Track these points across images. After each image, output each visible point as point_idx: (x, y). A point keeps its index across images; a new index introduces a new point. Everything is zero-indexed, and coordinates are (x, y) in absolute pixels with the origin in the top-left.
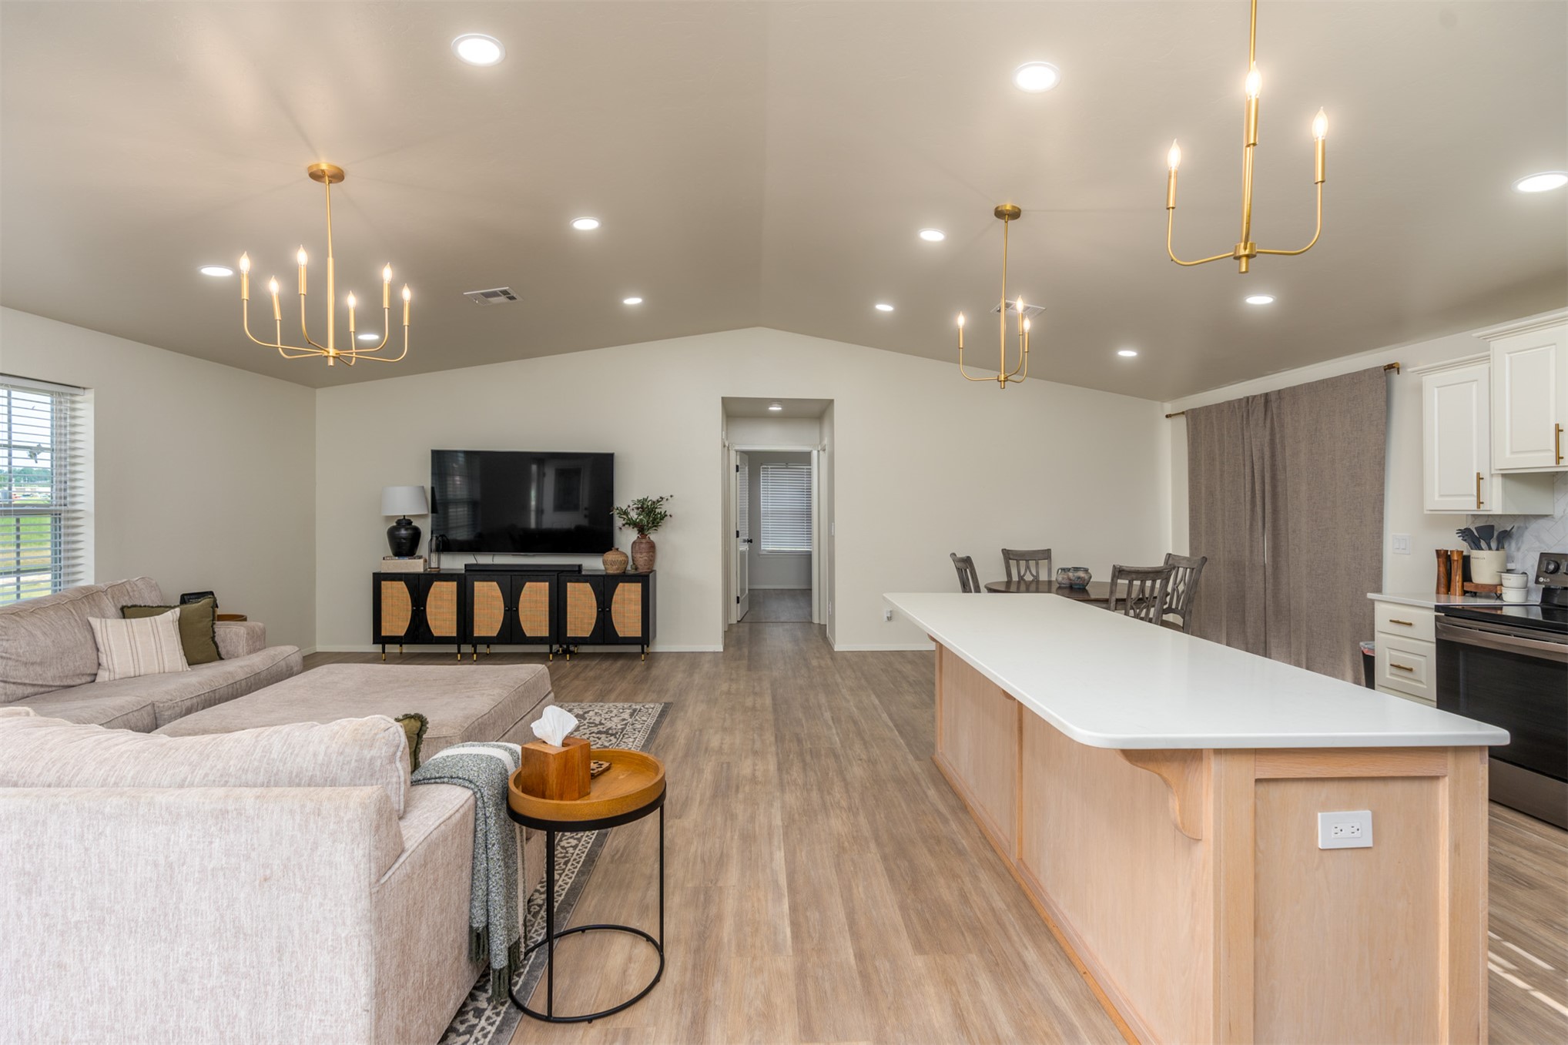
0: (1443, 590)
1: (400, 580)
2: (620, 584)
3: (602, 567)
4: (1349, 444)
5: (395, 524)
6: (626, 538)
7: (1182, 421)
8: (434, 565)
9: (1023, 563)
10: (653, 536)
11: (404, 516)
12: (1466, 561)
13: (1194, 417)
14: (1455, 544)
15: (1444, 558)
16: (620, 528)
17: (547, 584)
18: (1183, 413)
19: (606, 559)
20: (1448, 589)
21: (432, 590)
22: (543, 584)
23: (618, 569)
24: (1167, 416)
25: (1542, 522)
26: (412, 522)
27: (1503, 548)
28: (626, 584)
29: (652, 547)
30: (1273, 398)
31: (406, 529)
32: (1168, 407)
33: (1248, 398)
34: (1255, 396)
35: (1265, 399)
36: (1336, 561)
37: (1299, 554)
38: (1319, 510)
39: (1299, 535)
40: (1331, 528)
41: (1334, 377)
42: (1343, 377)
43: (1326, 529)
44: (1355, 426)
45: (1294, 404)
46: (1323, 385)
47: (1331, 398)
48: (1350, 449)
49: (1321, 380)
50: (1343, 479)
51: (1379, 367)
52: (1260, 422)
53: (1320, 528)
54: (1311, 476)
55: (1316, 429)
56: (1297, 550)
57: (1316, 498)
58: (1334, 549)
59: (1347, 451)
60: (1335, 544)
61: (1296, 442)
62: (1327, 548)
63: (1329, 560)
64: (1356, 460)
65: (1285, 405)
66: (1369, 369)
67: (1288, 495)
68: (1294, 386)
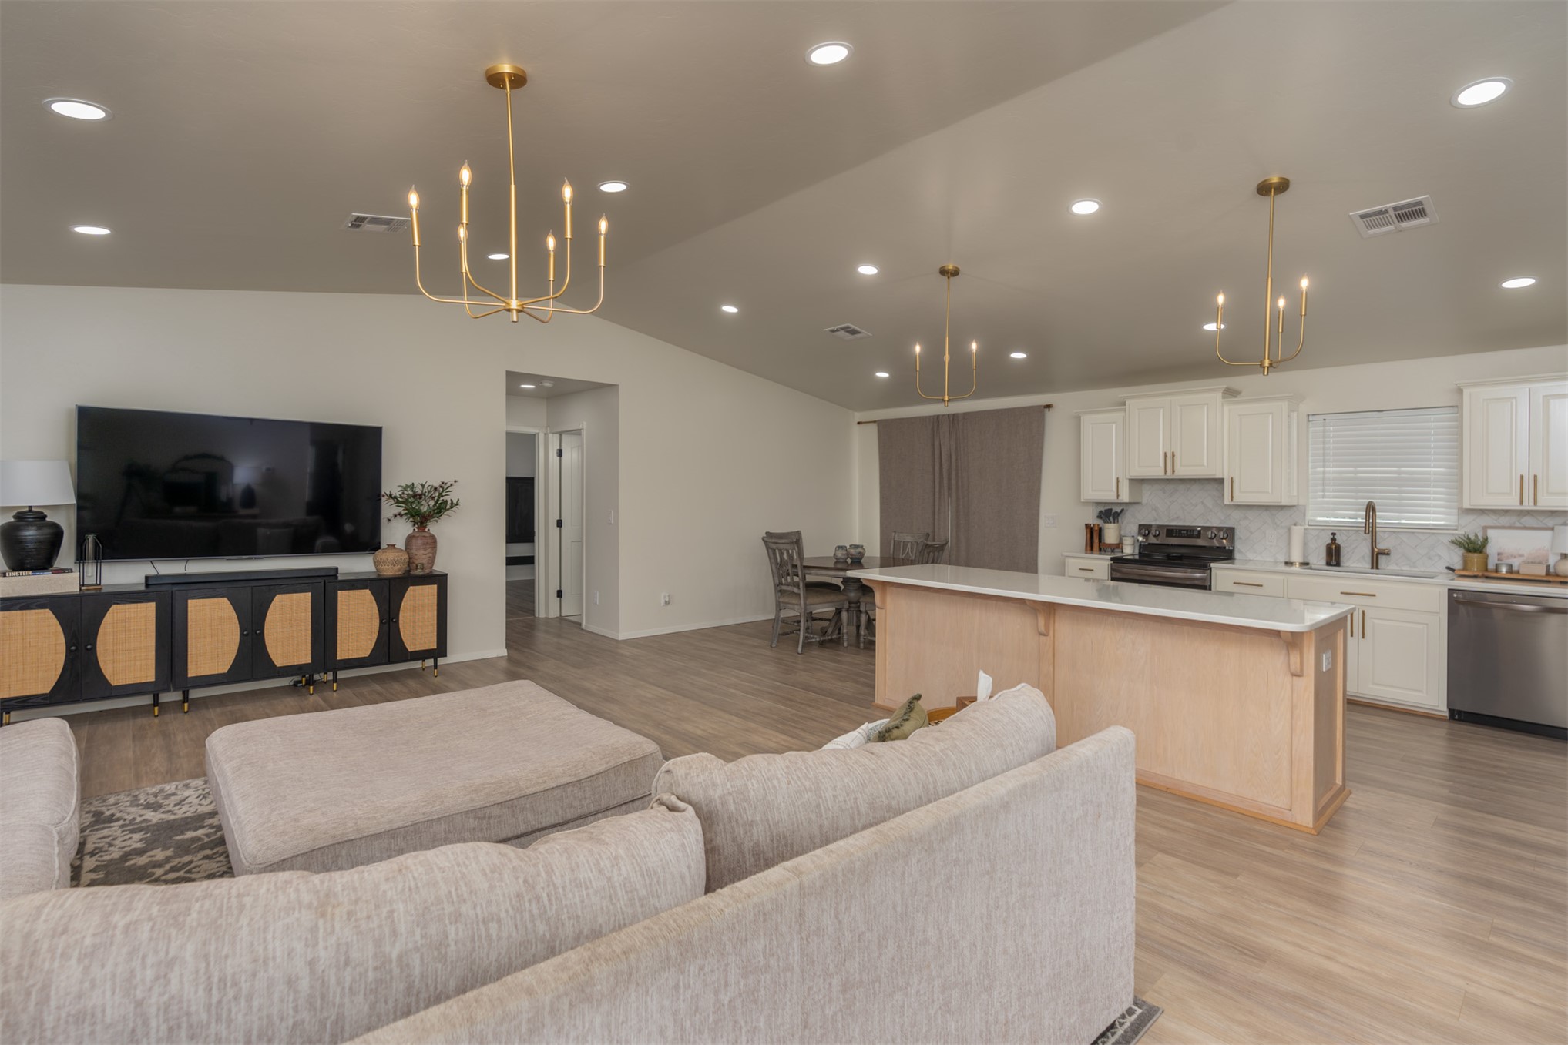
0: (1089, 548)
1: (42, 606)
2: (411, 588)
3: (372, 569)
4: (1018, 454)
5: (12, 520)
6: (396, 531)
7: (874, 428)
8: (90, 579)
10: (433, 528)
11: (30, 507)
12: (1100, 529)
13: (886, 426)
14: (1093, 520)
15: (1090, 529)
16: (389, 520)
17: (309, 594)
18: (875, 422)
19: (378, 558)
20: (1092, 549)
21: (108, 617)
22: (302, 595)
23: (399, 570)
24: (859, 423)
25: (1136, 506)
26: (46, 516)
27: (1118, 522)
28: (417, 587)
29: (433, 542)
31: (39, 528)
32: (859, 416)
33: (938, 416)
34: (943, 415)
35: (953, 418)
36: (1005, 533)
37: (977, 529)
38: (993, 498)
39: (977, 516)
40: (1002, 511)
41: (1008, 409)
42: (1014, 409)
43: (997, 511)
44: (1022, 442)
45: (976, 424)
46: (999, 413)
47: (1005, 422)
48: (1018, 458)
49: (998, 409)
50: (1013, 478)
51: (1041, 406)
52: (946, 435)
53: (993, 511)
54: (989, 475)
55: (992, 442)
56: (976, 527)
57: (991, 490)
58: (1004, 525)
59: (1016, 459)
60: (1004, 521)
61: (976, 451)
62: (997, 525)
63: (999, 532)
64: (1022, 465)
65: (968, 424)
66: (1034, 406)
67: (970, 488)
68: (976, 412)
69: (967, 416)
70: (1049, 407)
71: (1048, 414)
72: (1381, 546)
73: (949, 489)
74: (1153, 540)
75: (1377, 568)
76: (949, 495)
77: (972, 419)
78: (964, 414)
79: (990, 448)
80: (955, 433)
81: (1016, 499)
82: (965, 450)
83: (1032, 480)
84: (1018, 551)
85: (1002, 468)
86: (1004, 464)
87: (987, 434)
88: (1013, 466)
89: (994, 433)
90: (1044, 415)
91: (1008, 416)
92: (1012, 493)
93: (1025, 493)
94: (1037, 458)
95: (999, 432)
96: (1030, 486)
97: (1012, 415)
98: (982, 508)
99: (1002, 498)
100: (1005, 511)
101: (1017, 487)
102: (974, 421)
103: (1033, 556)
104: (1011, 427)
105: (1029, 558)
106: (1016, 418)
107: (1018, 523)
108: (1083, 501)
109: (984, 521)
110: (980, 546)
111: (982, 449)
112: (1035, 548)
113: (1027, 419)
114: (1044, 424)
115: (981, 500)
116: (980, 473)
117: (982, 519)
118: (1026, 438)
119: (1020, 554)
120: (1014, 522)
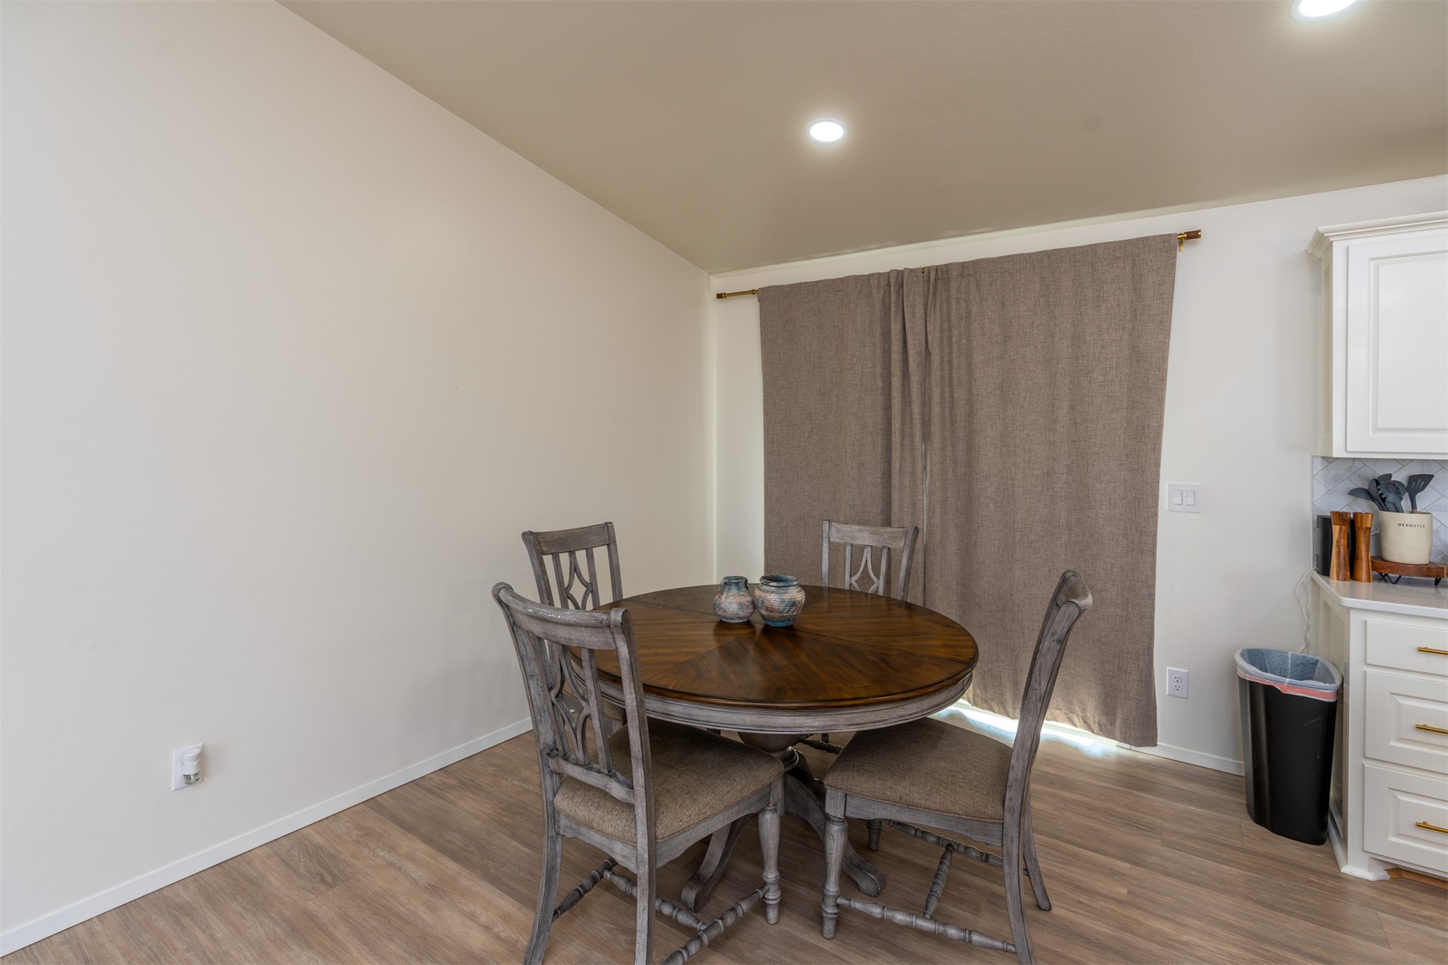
4: (1103, 347)
7: (751, 308)
9: (564, 558)
13: (769, 298)
18: (753, 292)
24: (720, 296)
30: (954, 273)
32: (720, 283)
33: (900, 274)
34: (911, 271)
35: (937, 277)
36: (1061, 521)
37: (994, 511)
38: (1034, 446)
39: (995, 483)
40: (1055, 473)
41: (1076, 248)
42: (1094, 247)
43: (1044, 474)
44: (1113, 321)
45: (991, 285)
46: (1052, 257)
47: (1066, 279)
48: (1104, 356)
49: (1050, 250)
50: (1091, 400)
51: (1170, 235)
52: (919, 311)
53: (1035, 472)
54: (1024, 394)
55: (1033, 324)
56: (992, 506)
57: (1029, 427)
58: (1060, 504)
59: (1099, 358)
60: (1061, 496)
61: (992, 343)
62: (1044, 503)
63: (1047, 520)
64: (1114, 373)
65: (973, 287)
66: (1150, 237)
67: (975, 422)
68: (994, 258)
69: (971, 270)
70: (1193, 235)
71: (1186, 257)
73: (926, 424)
76: (926, 437)
77: (983, 275)
78: (963, 264)
79: (1028, 336)
80: (941, 310)
81: (1096, 449)
82: (964, 341)
83: (1143, 406)
84: (1100, 563)
85: (1057, 378)
86: (1062, 371)
87: (1018, 305)
88: (1087, 374)
89: (1038, 303)
90: (1175, 258)
91: (1077, 264)
92: (1086, 434)
93: (1122, 435)
94: (1156, 355)
95: (1051, 299)
96: (1137, 417)
97: (1085, 261)
98: (1008, 467)
99: (1059, 445)
100: (1064, 473)
101: (1100, 420)
102: (988, 279)
103: (1144, 577)
104: (1084, 288)
105: (1132, 582)
106: (1098, 267)
107: (1100, 501)
108: (1335, 455)
109: (1011, 493)
110: (1001, 548)
111: (1006, 339)
112: (1151, 559)
113: (1127, 269)
114: (1174, 278)
115: (1004, 448)
116: (1002, 391)
117: (1007, 490)
118: (1125, 312)
119: (1106, 569)
120: (1089, 497)
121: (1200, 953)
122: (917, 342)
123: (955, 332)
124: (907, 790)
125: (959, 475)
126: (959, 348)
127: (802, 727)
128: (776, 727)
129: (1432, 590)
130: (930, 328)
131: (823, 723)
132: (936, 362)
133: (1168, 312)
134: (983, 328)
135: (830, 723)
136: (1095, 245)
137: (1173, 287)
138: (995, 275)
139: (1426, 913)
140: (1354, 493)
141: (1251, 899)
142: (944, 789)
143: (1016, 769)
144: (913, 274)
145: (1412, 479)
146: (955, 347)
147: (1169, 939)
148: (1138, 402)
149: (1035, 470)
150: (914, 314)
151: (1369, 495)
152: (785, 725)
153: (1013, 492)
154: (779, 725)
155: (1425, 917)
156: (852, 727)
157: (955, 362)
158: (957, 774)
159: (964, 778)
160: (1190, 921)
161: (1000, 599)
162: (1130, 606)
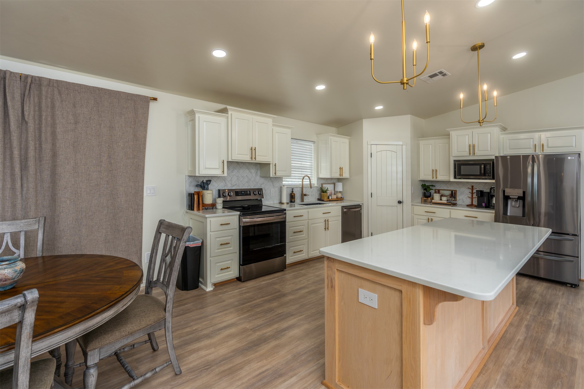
30: (45, 83)
34: (11, 73)
35: (32, 81)
36: (104, 205)
37: (70, 204)
38: (91, 173)
39: (70, 190)
40: (101, 184)
41: (112, 90)
42: (119, 92)
43: (95, 185)
44: (127, 124)
45: (68, 95)
46: (101, 91)
47: (107, 102)
48: (123, 137)
49: (100, 88)
50: (118, 154)
51: (148, 97)
52: (18, 96)
53: (91, 184)
54: (86, 149)
55: (90, 118)
56: (68, 202)
57: (89, 164)
58: (103, 198)
59: (121, 137)
60: (104, 194)
61: (68, 123)
62: (95, 198)
63: (97, 205)
64: (127, 144)
65: (56, 92)
66: (141, 95)
67: (58, 161)
68: (69, 82)
69: (55, 84)
70: (155, 99)
71: (152, 105)
72: (304, 193)
74: (228, 199)
75: (304, 202)
76: (24, 167)
77: (63, 89)
78: (50, 80)
79: (88, 123)
80: (34, 100)
81: (121, 174)
82: (49, 119)
83: (138, 158)
84: (122, 219)
85: (102, 144)
86: (105, 140)
87: (83, 108)
88: (116, 143)
89: (93, 109)
90: (149, 105)
91: (111, 97)
92: (116, 168)
93: (130, 169)
94: (143, 139)
95: (100, 109)
96: (136, 162)
97: (115, 97)
98: (78, 182)
99: (103, 172)
100: (105, 184)
101: (122, 162)
102: (66, 92)
103: (139, 222)
104: (115, 108)
105: (135, 225)
106: (121, 101)
107: (122, 195)
108: (196, 175)
109: (80, 195)
110: (74, 221)
111: (76, 123)
112: (142, 214)
113: (132, 104)
114: (148, 112)
115: (76, 174)
116: (73, 147)
117: (78, 193)
118: (131, 121)
119: (125, 221)
120: (117, 193)
121: (200, 329)
122: (16, 114)
123: (44, 114)
124: (131, 327)
125: (45, 188)
126: (46, 122)
127: (106, 318)
128: (93, 326)
129: (211, 210)
130: (26, 108)
131: (114, 311)
132: (31, 127)
133: (146, 124)
134: (63, 115)
135: (116, 310)
136: (120, 92)
137: (148, 115)
138: (70, 91)
139: (225, 290)
140: (197, 186)
141: (197, 309)
142: (144, 318)
143: (170, 295)
144: (13, 75)
145: (207, 181)
146: (44, 122)
147: (192, 331)
148: (136, 156)
149: (91, 183)
150: (13, 98)
151: (201, 186)
152: (98, 322)
153: (81, 194)
154: (95, 323)
155: (225, 292)
156: (124, 307)
157: (43, 129)
158: (145, 310)
159: (148, 310)
160: (191, 324)
161: (74, 245)
162: (134, 234)
